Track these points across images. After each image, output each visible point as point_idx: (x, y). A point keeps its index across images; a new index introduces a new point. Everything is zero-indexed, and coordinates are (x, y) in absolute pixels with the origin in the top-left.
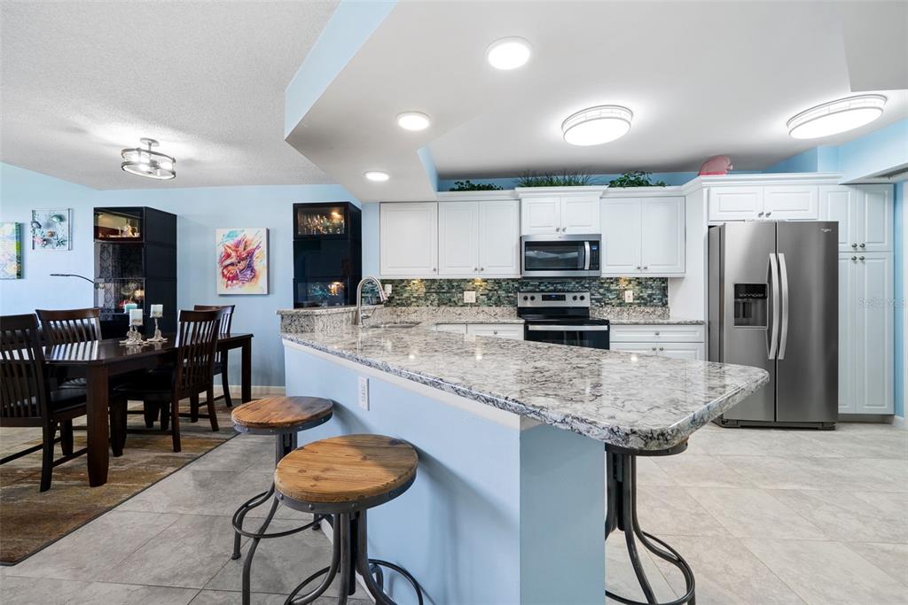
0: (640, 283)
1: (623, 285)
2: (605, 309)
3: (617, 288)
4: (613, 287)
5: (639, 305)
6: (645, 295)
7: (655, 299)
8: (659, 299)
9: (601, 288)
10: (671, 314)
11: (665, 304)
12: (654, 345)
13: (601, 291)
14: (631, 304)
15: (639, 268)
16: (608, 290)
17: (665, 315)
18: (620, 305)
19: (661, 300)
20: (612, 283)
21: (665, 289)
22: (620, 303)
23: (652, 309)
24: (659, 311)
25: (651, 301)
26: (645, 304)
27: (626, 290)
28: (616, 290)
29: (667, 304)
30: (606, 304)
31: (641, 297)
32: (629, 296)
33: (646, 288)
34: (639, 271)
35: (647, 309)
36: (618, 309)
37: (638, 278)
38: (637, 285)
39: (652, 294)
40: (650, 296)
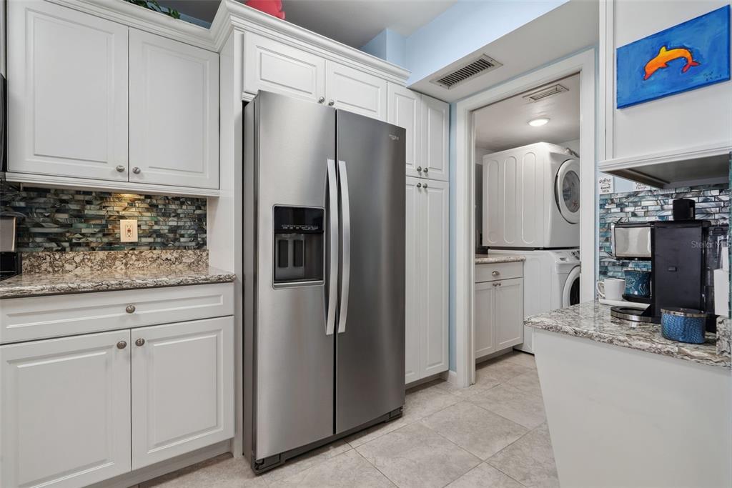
0: (153, 207)
1: (116, 208)
2: (69, 256)
3: (103, 212)
4: (91, 211)
5: (152, 246)
6: (164, 229)
7: (182, 236)
8: (190, 236)
9: (59, 211)
10: (210, 262)
11: (201, 245)
12: (123, 336)
13: (62, 217)
14: (133, 245)
15: (120, 171)
16: (80, 216)
17: (200, 263)
18: (110, 246)
19: (195, 237)
20: (89, 203)
21: (201, 219)
22: (110, 244)
23: (175, 255)
24: (190, 256)
25: (176, 240)
26: (164, 246)
27: (123, 217)
28: (101, 217)
29: (205, 243)
30: (74, 246)
31: (155, 231)
32: (128, 230)
33: (166, 215)
34: (119, 177)
35: (167, 255)
36: (101, 255)
37: (148, 196)
38: (148, 210)
39: (178, 227)
40: (173, 230)
